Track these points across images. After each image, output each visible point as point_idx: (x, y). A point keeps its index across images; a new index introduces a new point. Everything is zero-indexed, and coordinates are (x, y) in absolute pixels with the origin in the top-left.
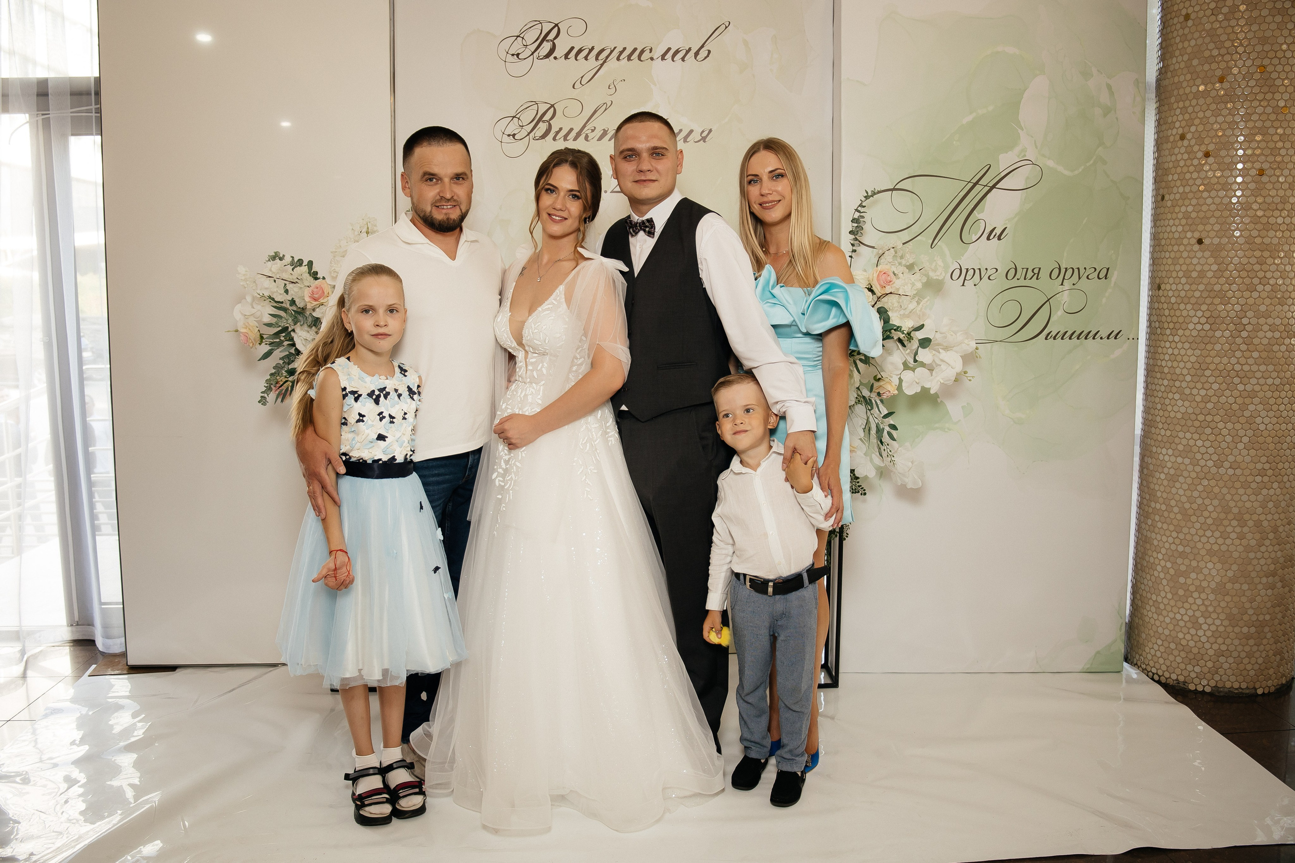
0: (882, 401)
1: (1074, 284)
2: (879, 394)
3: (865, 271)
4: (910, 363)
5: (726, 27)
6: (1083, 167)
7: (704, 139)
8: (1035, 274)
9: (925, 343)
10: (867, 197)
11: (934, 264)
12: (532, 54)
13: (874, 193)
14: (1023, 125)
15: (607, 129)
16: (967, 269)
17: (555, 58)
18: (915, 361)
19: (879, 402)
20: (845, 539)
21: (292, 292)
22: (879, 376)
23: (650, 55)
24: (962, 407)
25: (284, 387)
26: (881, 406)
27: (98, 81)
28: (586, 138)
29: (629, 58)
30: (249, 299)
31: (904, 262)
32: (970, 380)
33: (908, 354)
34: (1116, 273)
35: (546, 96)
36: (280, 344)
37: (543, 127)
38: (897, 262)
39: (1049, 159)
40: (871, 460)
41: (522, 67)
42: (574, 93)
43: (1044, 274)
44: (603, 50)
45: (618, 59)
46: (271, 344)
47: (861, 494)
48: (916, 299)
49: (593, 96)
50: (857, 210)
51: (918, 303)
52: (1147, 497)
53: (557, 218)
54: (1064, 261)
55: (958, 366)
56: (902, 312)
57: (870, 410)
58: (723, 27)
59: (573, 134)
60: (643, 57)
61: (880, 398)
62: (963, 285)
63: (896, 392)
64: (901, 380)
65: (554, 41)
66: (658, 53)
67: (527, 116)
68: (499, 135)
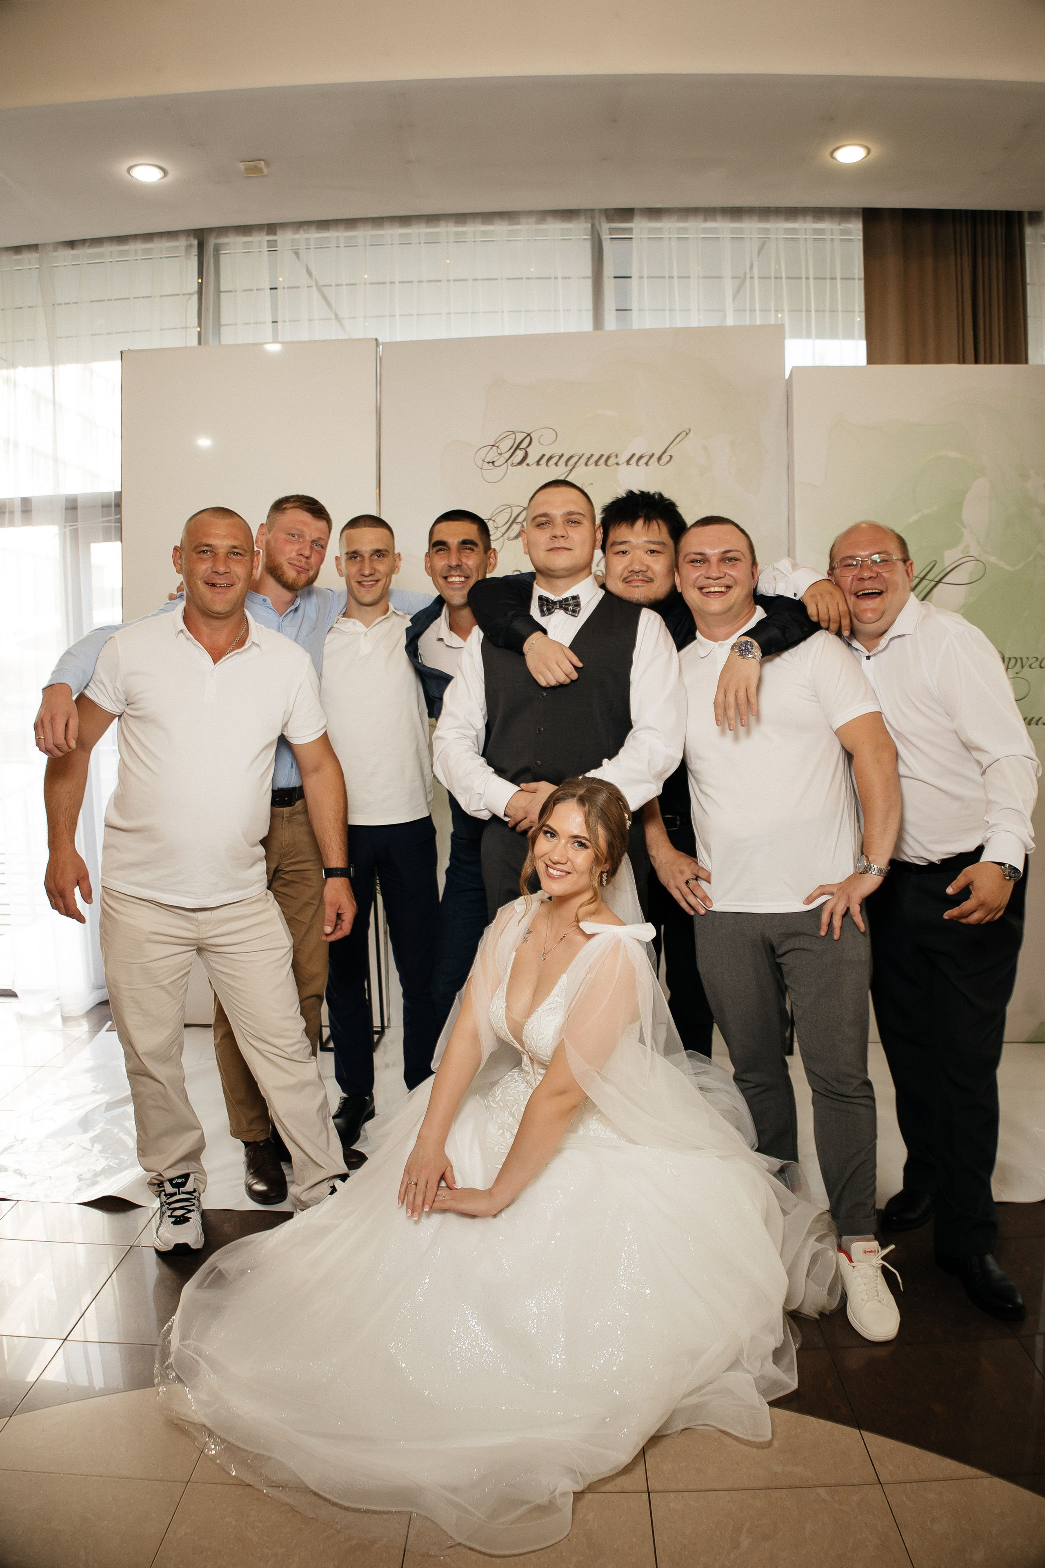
1: (1017, 673)
5: (687, 434)
6: (1024, 563)
12: (507, 461)
14: (966, 523)
17: (528, 465)
23: (616, 461)
27: (119, 495)
35: (518, 499)
39: (992, 555)
41: (495, 474)
44: (571, 457)
45: (586, 464)
58: (684, 434)
60: (609, 463)
65: (527, 449)
66: (624, 458)
67: (502, 518)
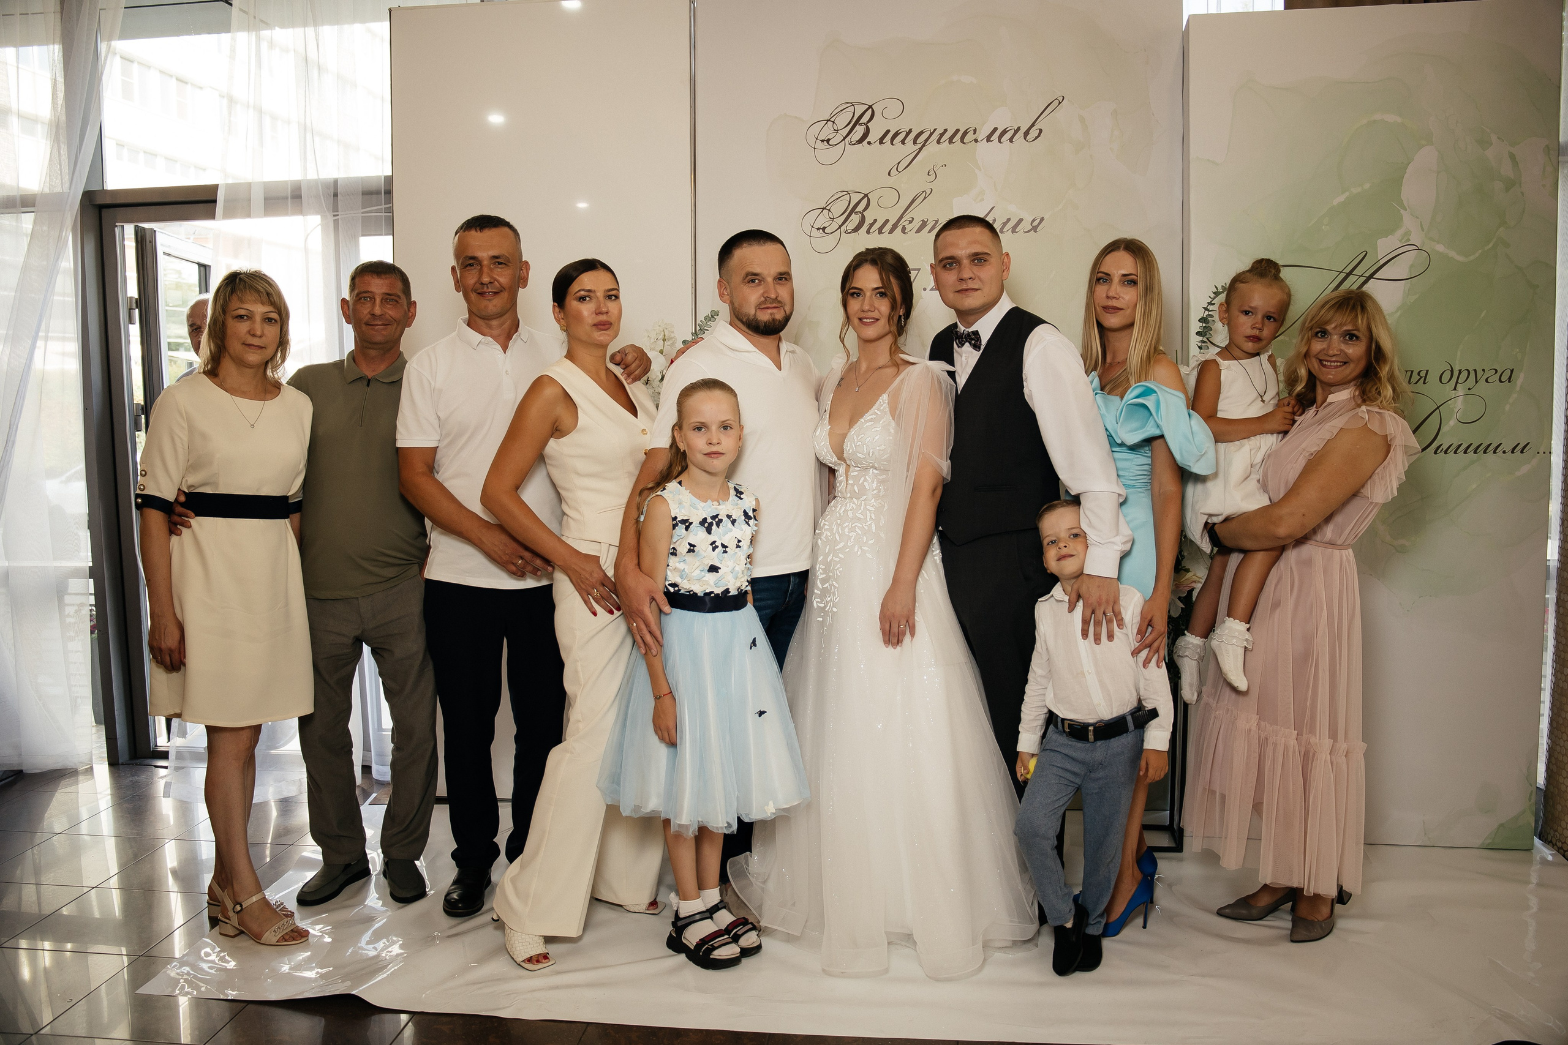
1: (1469, 389)
6: (1480, 251)
7: (1035, 229)
8: (1421, 377)
12: (844, 139)
14: (1406, 204)
15: (926, 220)
17: (869, 143)
23: (974, 137)
27: (389, 180)
28: (904, 230)
29: (951, 140)
34: (1522, 375)
35: (858, 184)
37: (855, 219)
39: (1438, 243)
41: (829, 154)
42: (890, 181)
43: (1433, 377)
44: (921, 133)
45: (938, 142)
49: (910, 183)
50: (1205, 308)
52: (1564, 641)
53: (869, 321)
54: (1457, 362)
58: (1057, 102)
59: (889, 226)
60: (966, 139)
65: (868, 125)
66: (983, 134)
67: (839, 208)
68: (808, 229)
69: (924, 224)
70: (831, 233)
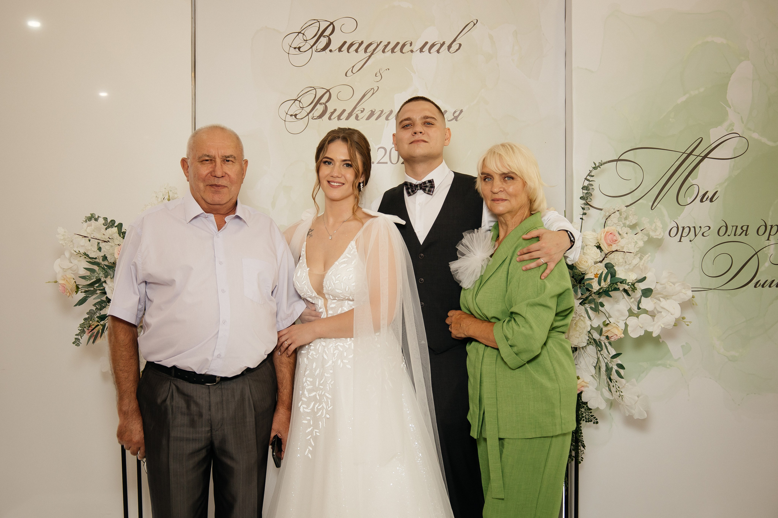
0: (610, 343)
2: (607, 337)
3: (594, 231)
4: (634, 310)
5: (474, 25)
7: (456, 118)
8: (744, 231)
9: (647, 293)
10: (595, 168)
11: (654, 225)
12: (312, 47)
13: (601, 164)
14: (731, 104)
15: (374, 110)
16: (683, 227)
17: (331, 51)
18: (639, 308)
19: (607, 344)
20: (580, 462)
21: (104, 249)
22: (607, 322)
23: (411, 48)
24: (682, 346)
25: (95, 331)
26: (609, 347)
28: (357, 118)
29: (393, 51)
30: (67, 254)
31: (628, 223)
32: (688, 325)
33: (633, 302)
35: (322, 82)
36: (94, 292)
37: (320, 109)
38: (621, 223)
39: (754, 131)
40: (602, 394)
41: (301, 59)
42: (347, 80)
43: (752, 231)
44: (370, 44)
45: (383, 51)
46: (85, 292)
47: (594, 423)
48: (639, 255)
49: (362, 82)
50: (586, 179)
51: (641, 259)
53: (336, 184)
54: (769, 219)
55: (677, 312)
56: (627, 267)
57: (600, 351)
58: (472, 24)
59: (345, 115)
60: (405, 50)
61: (609, 341)
62: (680, 241)
63: (623, 336)
64: (626, 325)
65: (330, 37)
66: (417, 46)
67: (307, 100)
68: (283, 115)
69: (372, 113)
70: (301, 119)
